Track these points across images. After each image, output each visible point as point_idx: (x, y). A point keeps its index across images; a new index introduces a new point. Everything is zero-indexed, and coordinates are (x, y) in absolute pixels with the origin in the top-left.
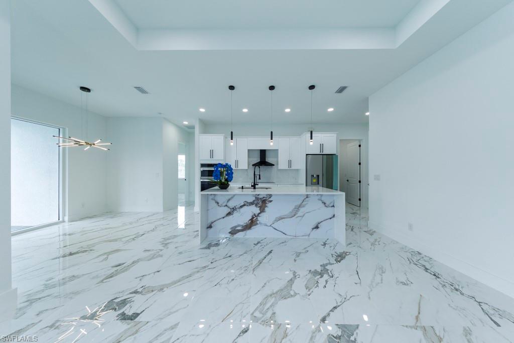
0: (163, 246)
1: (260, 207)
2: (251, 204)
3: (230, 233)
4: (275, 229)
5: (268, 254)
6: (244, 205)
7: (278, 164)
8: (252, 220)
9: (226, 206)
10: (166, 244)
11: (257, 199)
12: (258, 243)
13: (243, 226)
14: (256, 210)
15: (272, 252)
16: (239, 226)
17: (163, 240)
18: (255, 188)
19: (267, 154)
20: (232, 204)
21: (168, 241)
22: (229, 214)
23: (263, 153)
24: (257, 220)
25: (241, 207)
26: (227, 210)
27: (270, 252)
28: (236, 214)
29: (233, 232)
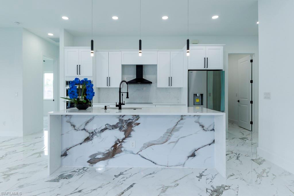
0: (4, 178)
1: (125, 131)
2: (114, 127)
3: (88, 162)
4: (143, 157)
5: (128, 188)
6: (106, 129)
7: (156, 82)
8: (115, 146)
9: (84, 129)
10: (9, 175)
11: (121, 121)
12: (119, 175)
13: (104, 154)
14: (121, 135)
15: (134, 186)
16: (99, 153)
17: (8, 170)
18: (120, 108)
19: (145, 70)
20: (91, 127)
21: (12, 172)
22: (87, 139)
23: (140, 68)
24: (121, 146)
25: (102, 131)
26: (86, 135)
27: (132, 186)
28: (95, 139)
29: (93, 161)
